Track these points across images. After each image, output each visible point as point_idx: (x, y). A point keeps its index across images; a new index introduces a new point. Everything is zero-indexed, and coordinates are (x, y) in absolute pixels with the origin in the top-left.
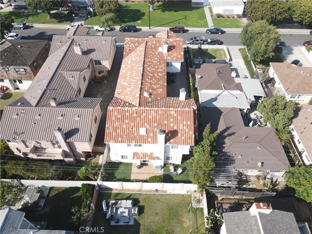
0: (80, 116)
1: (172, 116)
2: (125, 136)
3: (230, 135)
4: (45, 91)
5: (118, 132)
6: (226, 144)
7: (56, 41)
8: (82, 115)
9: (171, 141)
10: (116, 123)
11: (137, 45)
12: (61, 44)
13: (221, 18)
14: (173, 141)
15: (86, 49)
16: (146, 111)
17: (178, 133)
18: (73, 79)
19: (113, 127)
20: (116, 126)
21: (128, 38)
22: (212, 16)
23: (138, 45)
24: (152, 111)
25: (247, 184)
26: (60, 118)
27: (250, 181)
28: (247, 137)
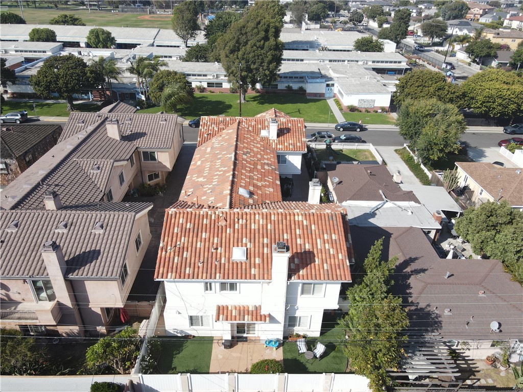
0: (105, 225)
1: (299, 224)
2: (201, 265)
3: (417, 272)
4: (38, 185)
5: (185, 256)
6: (412, 288)
7: (75, 121)
8: (110, 224)
9: (301, 273)
10: (183, 238)
11: (221, 126)
12: (83, 125)
13: (356, 113)
14: (305, 273)
15: (129, 133)
16: (244, 216)
17: (314, 256)
18: (99, 171)
19: (175, 246)
20: (182, 245)
21: (206, 117)
22: (341, 110)
23: (224, 127)
24: (257, 216)
25: (473, 377)
26: (62, 230)
27: (478, 371)
28: (453, 275)
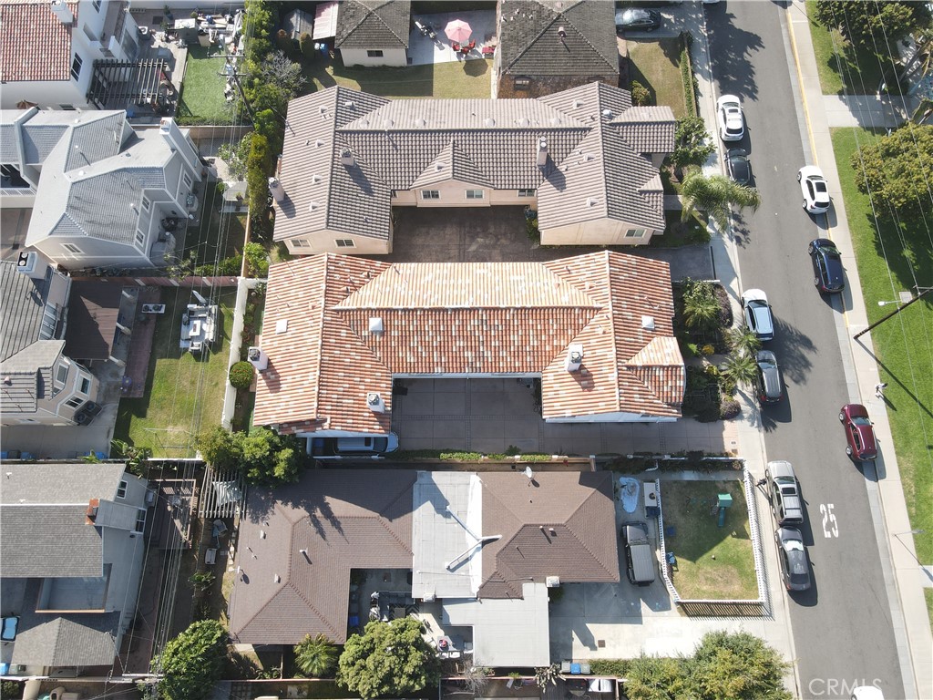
0: (315, 209)
3: (316, 522)
6: (293, 509)
8: (317, 213)
10: (300, 276)
15: (564, 168)
17: (275, 393)
19: (293, 273)
20: (291, 278)
21: (607, 258)
23: (588, 289)
26: (314, 179)
28: (310, 563)
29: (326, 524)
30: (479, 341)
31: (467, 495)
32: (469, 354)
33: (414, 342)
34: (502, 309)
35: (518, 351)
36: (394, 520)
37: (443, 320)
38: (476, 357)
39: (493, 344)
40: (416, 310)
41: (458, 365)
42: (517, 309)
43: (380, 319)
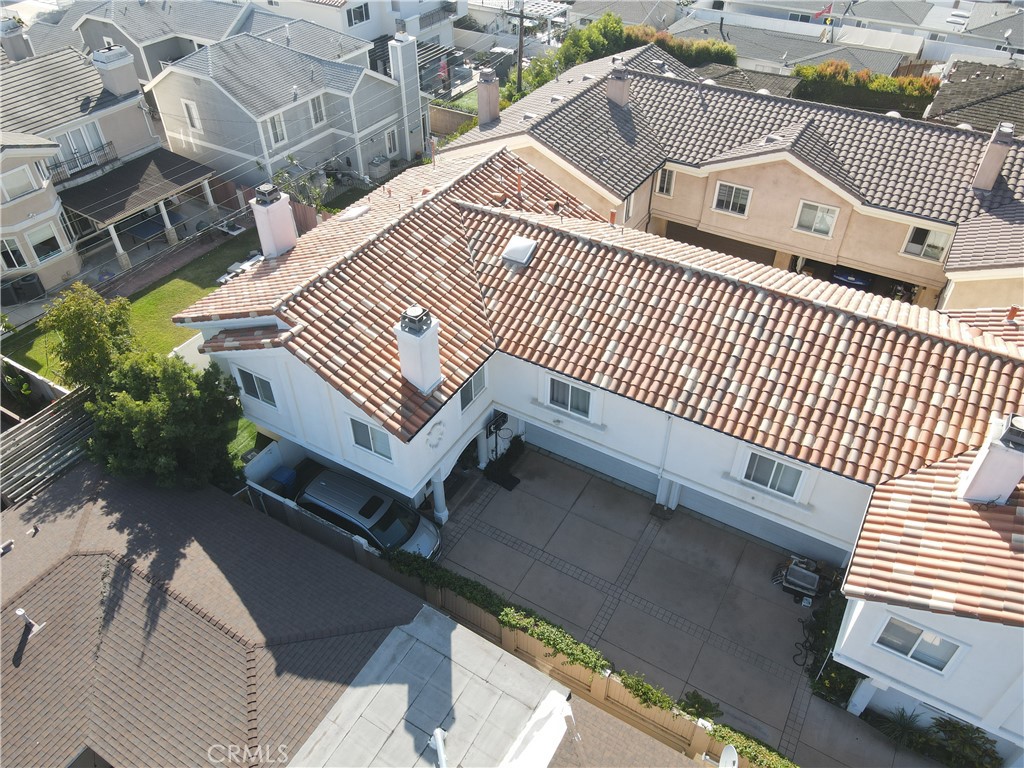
29: (137, 590)
30: (729, 356)
31: (511, 735)
32: (691, 374)
33: (578, 307)
34: (815, 308)
35: (823, 413)
36: (286, 677)
37: (664, 288)
38: (704, 386)
39: (762, 372)
40: (615, 250)
41: (654, 387)
42: (857, 320)
43: (534, 243)
